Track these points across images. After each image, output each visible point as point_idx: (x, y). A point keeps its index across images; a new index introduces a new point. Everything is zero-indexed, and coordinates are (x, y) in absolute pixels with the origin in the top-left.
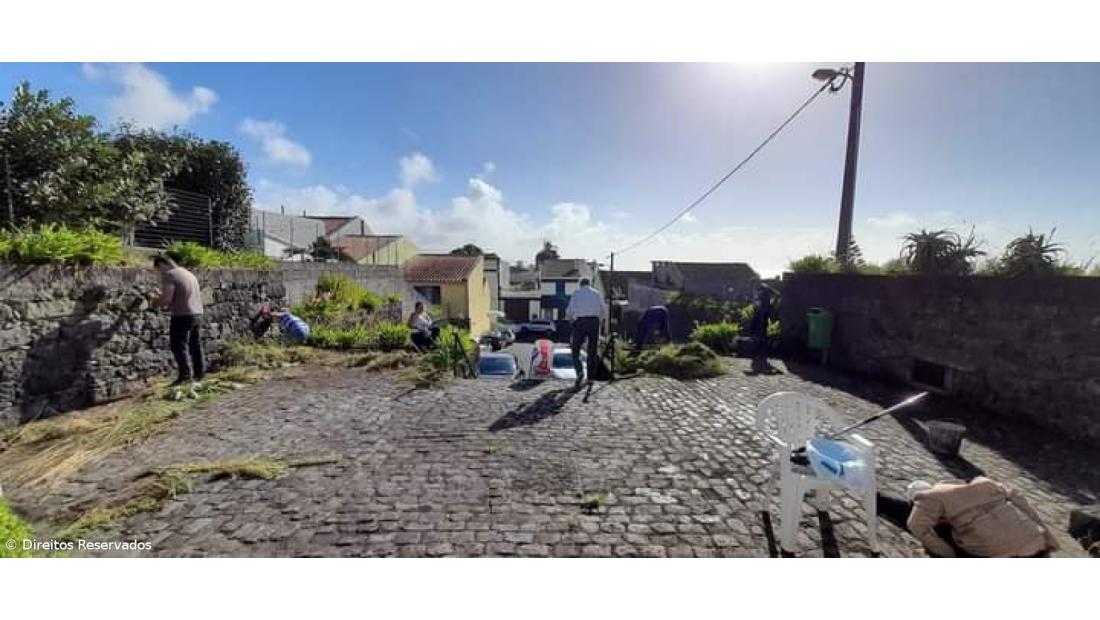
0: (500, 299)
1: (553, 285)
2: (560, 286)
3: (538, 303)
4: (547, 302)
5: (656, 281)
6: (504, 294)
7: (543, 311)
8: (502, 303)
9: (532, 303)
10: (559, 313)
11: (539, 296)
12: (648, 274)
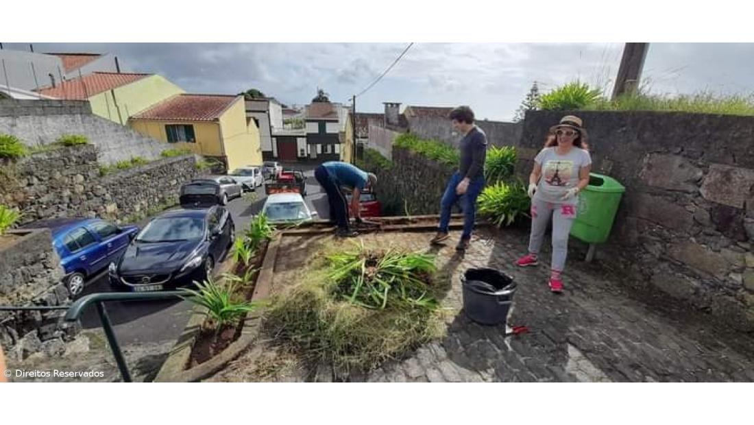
0: (272, 136)
1: (316, 125)
2: (322, 125)
3: (305, 139)
4: (311, 139)
5: (388, 121)
6: (275, 132)
7: (309, 146)
8: (274, 139)
9: (299, 139)
10: (322, 147)
11: (305, 134)
12: (382, 115)
